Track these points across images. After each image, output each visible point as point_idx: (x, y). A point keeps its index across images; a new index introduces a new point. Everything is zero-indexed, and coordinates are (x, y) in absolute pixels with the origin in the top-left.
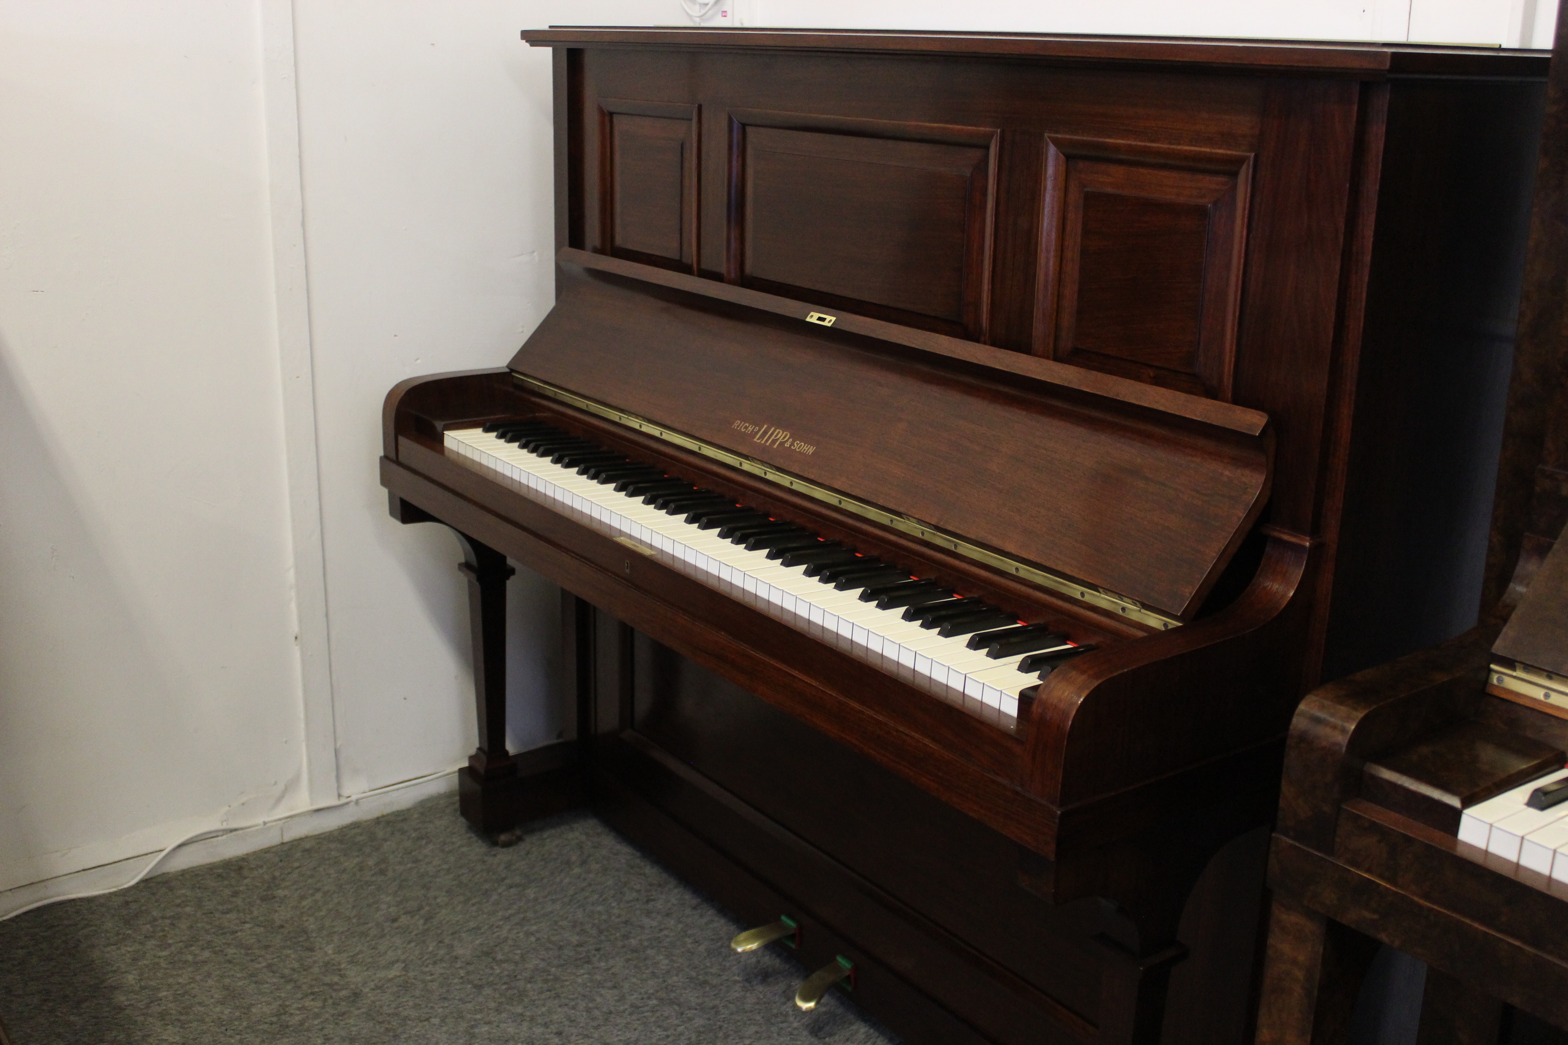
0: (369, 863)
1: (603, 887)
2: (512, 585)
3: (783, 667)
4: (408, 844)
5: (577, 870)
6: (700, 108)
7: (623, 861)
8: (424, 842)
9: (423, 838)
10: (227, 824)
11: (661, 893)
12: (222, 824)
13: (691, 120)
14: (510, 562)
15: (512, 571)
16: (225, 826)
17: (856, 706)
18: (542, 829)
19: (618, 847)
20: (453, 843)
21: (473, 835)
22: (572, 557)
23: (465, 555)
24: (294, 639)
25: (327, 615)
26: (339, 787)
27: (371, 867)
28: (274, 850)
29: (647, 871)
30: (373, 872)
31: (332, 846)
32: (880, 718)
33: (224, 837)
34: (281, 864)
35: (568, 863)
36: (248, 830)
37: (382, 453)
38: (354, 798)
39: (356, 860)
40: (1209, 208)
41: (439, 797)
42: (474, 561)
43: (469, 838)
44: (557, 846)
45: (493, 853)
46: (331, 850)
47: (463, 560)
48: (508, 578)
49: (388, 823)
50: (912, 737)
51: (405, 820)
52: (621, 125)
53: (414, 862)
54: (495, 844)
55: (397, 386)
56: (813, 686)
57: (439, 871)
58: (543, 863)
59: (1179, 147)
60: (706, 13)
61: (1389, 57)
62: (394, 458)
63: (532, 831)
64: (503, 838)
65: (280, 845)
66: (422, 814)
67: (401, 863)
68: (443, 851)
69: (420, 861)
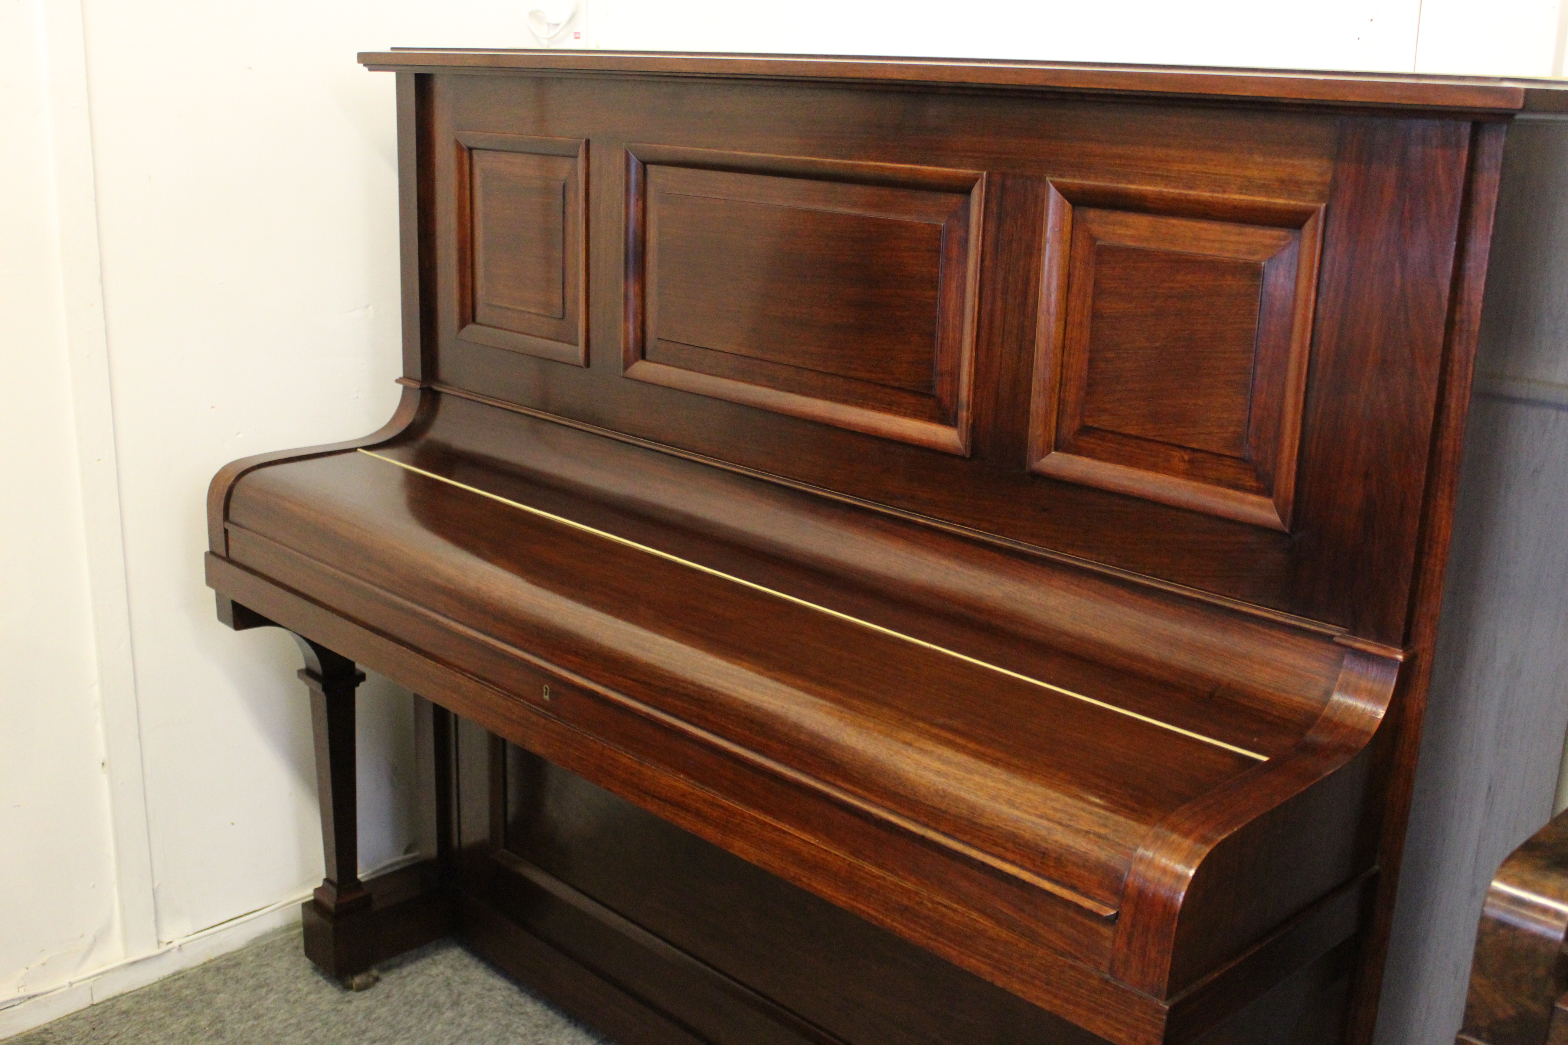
0: (202, 1023)
1: (481, 1033)
2: (361, 692)
3: (768, 819)
4: (244, 995)
5: (449, 1014)
6: (588, 142)
7: (500, 998)
8: (264, 991)
9: (261, 987)
10: (25, 990)
11: (550, 1035)
12: (19, 991)
13: (576, 157)
14: (359, 666)
15: (362, 677)
16: (23, 993)
17: (875, 870)
18: (400, 965)
19: (491, 980)
20: (299, 990)
21: (321, 978)
22: (469, 678)
23: (306, 659)
24: (101, 765)
25: (140, 737)
26: (158, 933)
27: (205, 1028)
28: (84, 1014)
29: (528, 1010)
30: (208, 1034)
31: (155, 1004)
32: (910, 886)
33: (22, 1006)
34: (94, 1034)
35: (437, 1005)
36: (50, 994)
37: (207, 549)
38: (176, 944)
39: (186, 1021)
40: (1263, 265)
41: (275, 932)
42: (317, 667)
43: (317, 982)
44: (421, 985)
45: (347, 999)
46: (154, 1011)
47: (303, 666)
48: (358, 685)
49: (218, 969)
50: (955, 911)
51: (238, 964)
52: (482, 162)
53: (255, 1018)
54: (348, 988)
55: (224, 470)
56: (812, 844)
57: (286, 1027)
58: (407, 1007)
59: (1226, 196)
60: (556, 35)
61: (1523, 94)
62: (224, 554)
63: (389, 968)
64: (358, 980)
65: (89, 1008)
66: (258, 955)
67: (240, 1021)
68: (287, 1001)
69: (263, 1015)
